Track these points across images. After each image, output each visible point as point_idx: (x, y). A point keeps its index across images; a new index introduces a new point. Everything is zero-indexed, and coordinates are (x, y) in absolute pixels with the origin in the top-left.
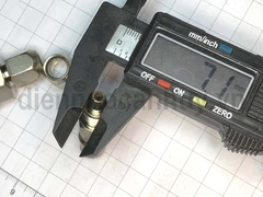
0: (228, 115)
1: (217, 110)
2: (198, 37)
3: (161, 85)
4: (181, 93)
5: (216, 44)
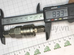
0: (66, 18)
1: (64, 18)
2: (53, 8)
3: (52, 20)
4: (56, 19)
5: (57, 7)
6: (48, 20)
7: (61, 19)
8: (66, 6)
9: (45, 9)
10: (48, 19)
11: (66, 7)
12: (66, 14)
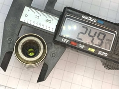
0: (105, 55)
1: (100, 53)
2: (86, 18)
5: (95, 20)
6: (64, 41)
7: (93, 50)
9: (70, 10)
10: (65, 38)
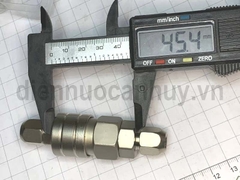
1: (201, 59)
2: (164, 20)
3: (159, 63)
4: (173, 61)
5: (177, 18)
6: (146, 63)
7: (190, 60)
8: (209, 14)
9: (137, 21)
11: (209, 18)
12: (208, 46)
